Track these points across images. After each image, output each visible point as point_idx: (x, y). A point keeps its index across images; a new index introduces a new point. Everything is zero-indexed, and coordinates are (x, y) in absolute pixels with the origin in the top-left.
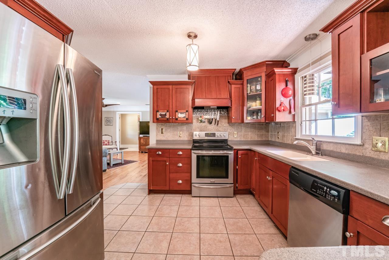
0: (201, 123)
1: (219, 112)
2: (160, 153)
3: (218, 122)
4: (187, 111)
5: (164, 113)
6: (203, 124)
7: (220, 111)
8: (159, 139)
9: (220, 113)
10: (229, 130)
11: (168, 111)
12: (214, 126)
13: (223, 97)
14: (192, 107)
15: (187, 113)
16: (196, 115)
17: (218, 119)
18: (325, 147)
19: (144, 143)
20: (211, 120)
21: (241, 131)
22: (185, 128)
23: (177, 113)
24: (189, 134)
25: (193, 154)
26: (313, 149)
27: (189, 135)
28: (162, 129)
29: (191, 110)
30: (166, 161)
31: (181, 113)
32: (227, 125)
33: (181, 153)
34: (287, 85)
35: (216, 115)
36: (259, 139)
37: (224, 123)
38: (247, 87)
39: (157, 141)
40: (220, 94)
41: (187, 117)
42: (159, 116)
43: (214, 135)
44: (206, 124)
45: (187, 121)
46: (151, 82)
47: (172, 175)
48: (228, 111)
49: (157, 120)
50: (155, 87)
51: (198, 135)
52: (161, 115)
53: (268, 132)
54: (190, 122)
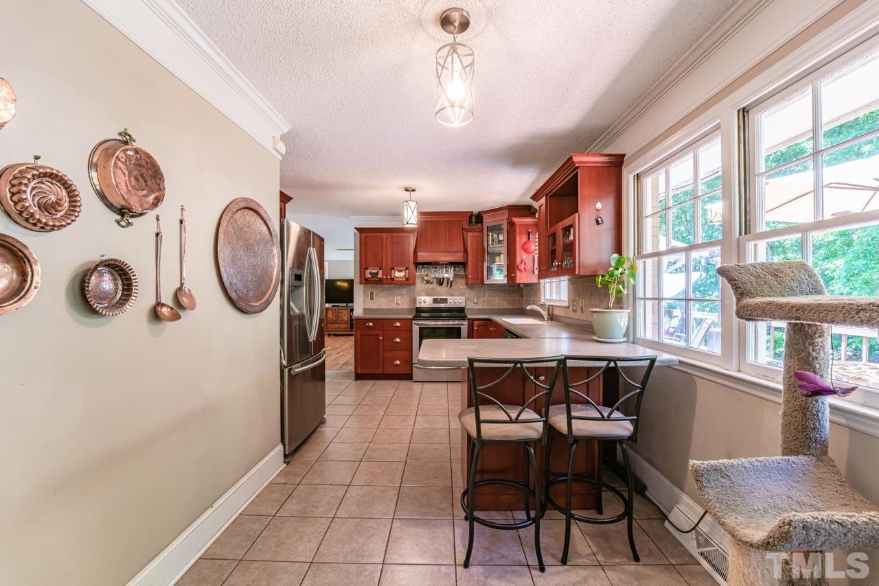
0: (428, 285)
1: (452, 269)
2: (371, 324)
3: (451, 282)
4: (407, 269)
5: (375, 271)
6: (431, 286)
7: (454, 268)
8: (367, 307)
9: (454, 271)
10: (467, 295)
11: (380, 269)
12: (446, 288)
13: (455, 250)
14: (414, 263)
15: (407, 271)
16: (421, 273)
17: (451, 279)
18: (556, 312)
20: (442, 280)
21: (484, 296)
22: (404, 291)
23: (393, 271)
24: (410, 300)
25: (414, 326)
26: (545, 313)
27: (411, 302)
28: (372, 293)
29: (412, 266)
30: (378, 336)
31: (399, 271)
32: (465, 287)
33: (398, 324)
34: (529, 239)
35: (449, 273)
37: (460, 284)
38: (488, 235)
39: (365, 310)
40: (452, 246)
41: (407, 276)
42: (368, 276)
43: (445, 301)
44: (435, 285)
45: (407, 282)
46: (357, 229)
47: (387, 355)
48: (464, 268)
49: (365, 281)
50: (363, 235)
51: (426, 301)
52: (371, 273)
53: (522, 296)
54: (412, 283)
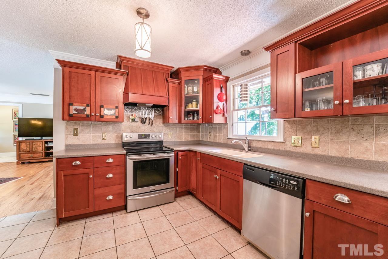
0: (133, 123)
1: (153, 111)
2: (78, 163)
3: (152, 121)
4: (117, 107)
5: (82, 108)
6: (135, 124)
7: (155, 110)
8: (68, 143)
9: (155, 112)
10: (163, 131)
11: (88, 105)
12: (148, 126)
13: (161, 95)
14: (123, 103)
15: (117, 110)
16: (128, 113)
17: (153, 119)
18: (254, 145)
19: (28, 149)
20: (145, 119)
21: (176, 132)
22: (111, 128)
23: (102, 109)
24: (117, 135)
25: (128, 160)
26: (246, 146)
27: (117, 137)
28: (76, 130)
29: (121, 106)
30: (88, 174)
31: (108, 109)
32: (162, 125)
33: (111, 160)
34: (221, 91)
35: (150, 115)
36: (192, 140)
37: (159, 123)
38: (185, 87)
39: (67, 146)
40: (158, 91)
41: (117, 114)
42: (72, 111)
43: (148, 136)
44: (139, 123)
45: (117, 120)
46: (59, 61)
47: (98, 192)
48: (163, 111)
49: (68, 117)
50: (67, 70)
51: (130, 136)
52: (76, 110)
53: (199, 132)
54: (121, 120)
